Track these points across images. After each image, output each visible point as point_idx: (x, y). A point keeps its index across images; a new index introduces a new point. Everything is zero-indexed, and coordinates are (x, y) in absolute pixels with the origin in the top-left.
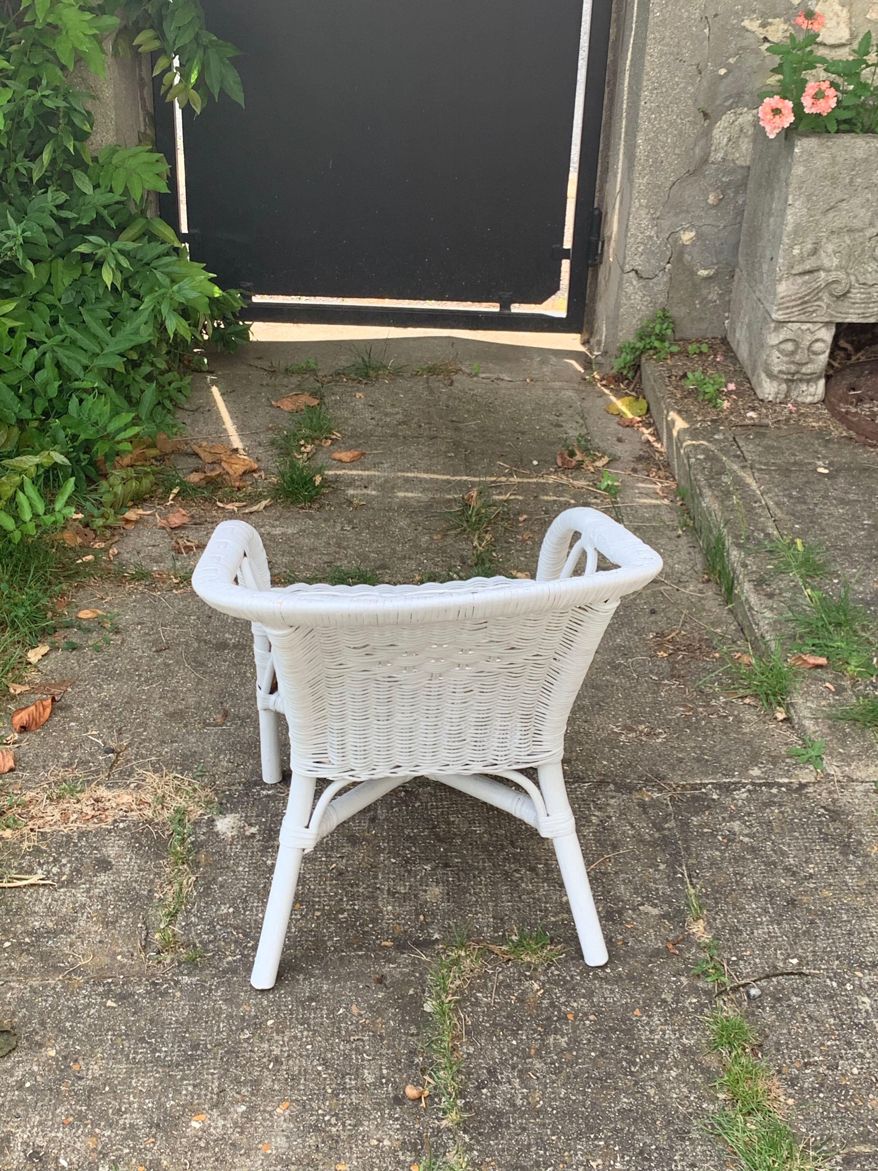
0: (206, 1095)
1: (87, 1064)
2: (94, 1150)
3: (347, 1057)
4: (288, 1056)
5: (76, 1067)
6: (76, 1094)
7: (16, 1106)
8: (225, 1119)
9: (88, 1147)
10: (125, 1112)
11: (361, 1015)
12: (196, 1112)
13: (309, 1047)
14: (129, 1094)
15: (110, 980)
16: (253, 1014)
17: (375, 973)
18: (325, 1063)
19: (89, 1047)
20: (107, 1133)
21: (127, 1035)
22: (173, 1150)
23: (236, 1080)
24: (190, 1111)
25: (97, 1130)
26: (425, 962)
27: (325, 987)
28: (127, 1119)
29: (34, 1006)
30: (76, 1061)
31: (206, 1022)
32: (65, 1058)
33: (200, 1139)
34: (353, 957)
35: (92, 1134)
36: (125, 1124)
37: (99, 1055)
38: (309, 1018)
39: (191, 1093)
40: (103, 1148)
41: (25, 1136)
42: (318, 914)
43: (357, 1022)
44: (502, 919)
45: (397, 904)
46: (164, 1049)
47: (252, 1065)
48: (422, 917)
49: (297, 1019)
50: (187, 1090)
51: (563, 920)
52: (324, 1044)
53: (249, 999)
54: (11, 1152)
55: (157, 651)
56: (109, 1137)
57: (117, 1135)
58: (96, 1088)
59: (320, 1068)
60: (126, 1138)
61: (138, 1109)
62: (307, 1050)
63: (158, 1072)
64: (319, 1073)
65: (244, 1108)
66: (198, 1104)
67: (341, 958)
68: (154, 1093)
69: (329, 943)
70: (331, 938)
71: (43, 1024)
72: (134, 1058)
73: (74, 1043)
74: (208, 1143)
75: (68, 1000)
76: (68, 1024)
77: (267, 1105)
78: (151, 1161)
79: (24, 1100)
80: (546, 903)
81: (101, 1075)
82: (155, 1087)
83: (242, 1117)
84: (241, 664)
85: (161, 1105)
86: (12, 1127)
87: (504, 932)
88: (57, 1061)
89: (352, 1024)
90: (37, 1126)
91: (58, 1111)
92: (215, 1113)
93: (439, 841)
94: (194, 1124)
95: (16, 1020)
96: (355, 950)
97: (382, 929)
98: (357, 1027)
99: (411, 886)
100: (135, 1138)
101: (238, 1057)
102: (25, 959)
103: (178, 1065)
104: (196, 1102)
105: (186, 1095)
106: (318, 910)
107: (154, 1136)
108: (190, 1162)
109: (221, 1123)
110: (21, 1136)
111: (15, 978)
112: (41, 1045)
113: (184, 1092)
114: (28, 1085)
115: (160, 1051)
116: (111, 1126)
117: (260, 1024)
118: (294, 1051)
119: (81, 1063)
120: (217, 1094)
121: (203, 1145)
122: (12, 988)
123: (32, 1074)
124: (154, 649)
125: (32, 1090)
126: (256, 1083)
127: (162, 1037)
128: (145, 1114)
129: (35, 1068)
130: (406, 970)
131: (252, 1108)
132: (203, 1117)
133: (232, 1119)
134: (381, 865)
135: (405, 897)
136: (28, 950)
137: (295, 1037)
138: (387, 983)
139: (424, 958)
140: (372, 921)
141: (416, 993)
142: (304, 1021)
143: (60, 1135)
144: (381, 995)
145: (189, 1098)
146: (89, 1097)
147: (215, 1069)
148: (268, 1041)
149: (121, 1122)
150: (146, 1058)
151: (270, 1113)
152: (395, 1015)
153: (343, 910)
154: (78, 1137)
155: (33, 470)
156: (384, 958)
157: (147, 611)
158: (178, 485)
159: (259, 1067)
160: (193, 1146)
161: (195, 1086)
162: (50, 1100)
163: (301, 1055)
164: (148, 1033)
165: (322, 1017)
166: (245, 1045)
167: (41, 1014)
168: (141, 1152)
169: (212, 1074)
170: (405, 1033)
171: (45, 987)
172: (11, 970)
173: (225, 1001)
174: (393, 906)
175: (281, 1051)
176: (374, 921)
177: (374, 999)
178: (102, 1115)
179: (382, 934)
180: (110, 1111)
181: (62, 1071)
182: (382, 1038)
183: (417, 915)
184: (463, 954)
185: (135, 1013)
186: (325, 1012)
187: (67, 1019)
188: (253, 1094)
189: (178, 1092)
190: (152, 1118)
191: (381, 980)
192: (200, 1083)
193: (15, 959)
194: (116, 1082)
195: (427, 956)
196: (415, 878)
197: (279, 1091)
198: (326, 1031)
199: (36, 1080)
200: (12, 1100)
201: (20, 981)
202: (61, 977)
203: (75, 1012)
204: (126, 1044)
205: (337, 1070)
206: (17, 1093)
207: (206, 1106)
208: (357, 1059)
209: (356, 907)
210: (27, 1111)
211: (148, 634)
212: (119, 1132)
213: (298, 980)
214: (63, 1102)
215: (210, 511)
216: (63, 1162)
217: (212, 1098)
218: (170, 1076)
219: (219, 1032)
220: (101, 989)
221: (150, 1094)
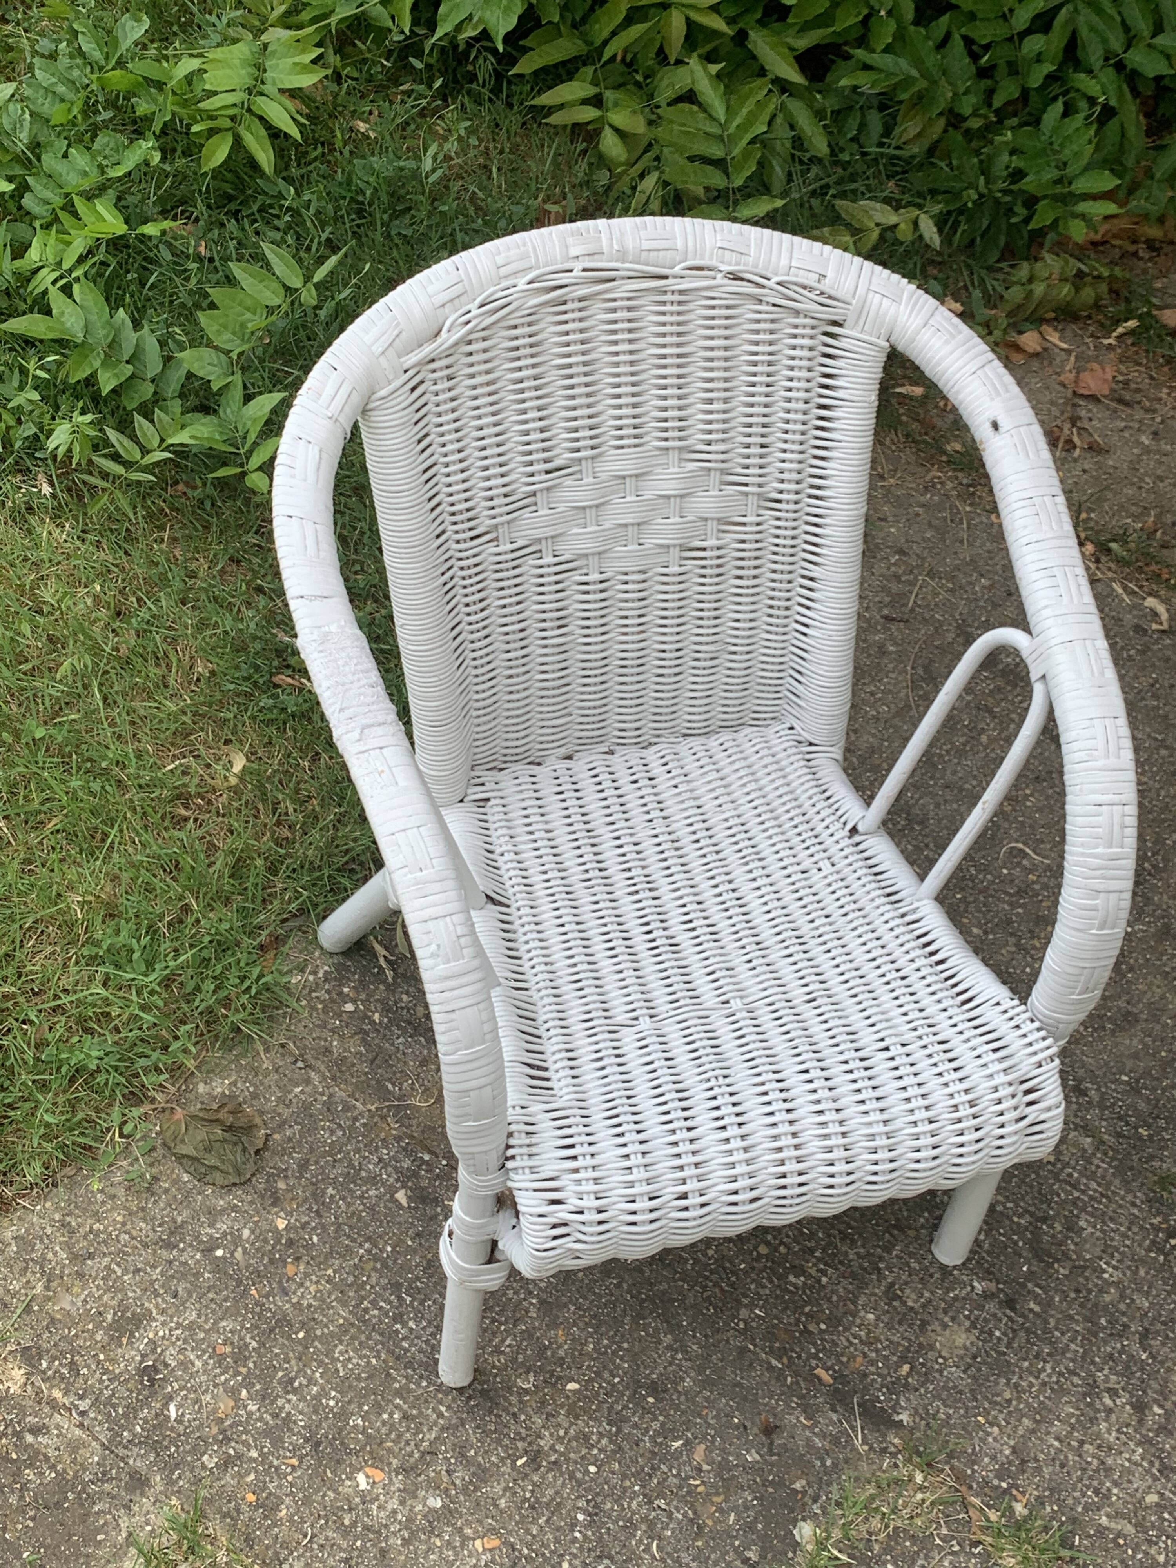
0: (407, 1443)
1: (306, 1275)
2: (221, 1421)
3: (630, 1527)
4: (555, 1463)
5: (290, 1270)
6: (260, 1315)
7: (184, 1276)
8: (402, 1503)
9: (215, 1411)
10: (295, 1391)
11: (699, 1470)
12: (378, 1462)
13: (593, 1469)
14: (320, 1363)
15: (427, 1157)
16: (561, 1353)
17: (772, 1411)
18: (594, 1514)
19: (327, 1250)
20: (252, 1407)
21: (385, 1265)
22: (307, 1501)
23: (461, 1451)
24: (371, 1453)
25: (244, 1393)
26: (854, 1449)
27: (688, 1383)
28: (288, 1404)
29: (313, 1129)
30: (298, 1259)
31: (493, 1321)
32: (291, 1243)
33: (350, 1509)
34: (761, 1362)
35: (233, 1393)
36: (282, 1409)
37: (330, 1272)
38: (627, 1420)
39: (392, 1427)
40: (231, 1426)
41: (161, 1333)
42: (763, 1250)
43: (688, 1478)
44: (1023, 1462)
45: (886, 1318)
46: (412, 1324)
47: (499, 1441)
48: (906, 1368)
49: (610, 1409)
50: (391, 1415)
51: (1119, 1534)
52: (615, 1479)
53: (575, 1324)
54: (130, 1343)
55: (886, 618)
56: (250, 1414)
57: (261, 1419)
58: (290, 1324)
59: (580, 1517)
60: (267, 1433)
61: (314, 1398)
62: (587, 1472)
63: (378, 1357)
64: (573, 1526)
65: (438, 1503)
66: (389, 1451)
67: (743, 1351)
68: (350, 1386)
69: (744, 1313)
70: (751, 1306)
71: (303, 1166)
72: (366, 1310)
73: (314, 1229)
74: (354, 1524)
75: (358, 1151)
76: (330, 1191)
77: (468, 1523)
78: (270, 1494)
79: (197, 1275)
80: (1116, 1484)
81: (310, 1306)
82: (358, 1379)
83: (425, 1516)
84: (990, 711)
85: (343, 1415)
86: (157, 1306)
87: (1011, 1486)
88: (278, 1242)
89: (678, 1475)
90: (185, 1329)
91: (224, 1323)
92: (398, 1482)
93: (1032, 1249)
94: (361, 1478)
95: (277, 1136)
96: (772, 1352)
97: (835, 1344)
98: (680, 1487)
99: (929, 1301)
100: (278, 1442)
101: (490, 1412)
102: (355, 1046)
103: (409, 1365)
104: (389, 1444)
105: (384, 1423)
106: (768, 1244)
107: (301, 1459)
108: (314, 1536)
109: (394, 1504)
110: (156, 1329)
111: (322, 1068)
112: (276, 1201)
113: (385, 1416)
114: (219, 1253)
115: (404, 1324)
116: (264, 1398)
117: (559, 1378)
118: (567, 1460)
119: (302, 1267)
120: (423, 1454)
121: (347, 1522)
122: (308, 1081)
123: (237, 1240)
124: (886, 612)
125: (218, 1266)
126: (483, 1475)
127: (422, 1303)
128: (316, 1412)
129: (246, 1233)
130: (818, 1442)
131: (447, 1514)
132: (379, 1476)
133: (412, 1507)
134: (912, 1233)
135: (906, 1316)
136: (366, 1033)
137: (587, 1438)
138: (778, 1442)
139: (858, 1442)
140: (829, 1320)
141: (804, 1493)
142: (617, 1421)
143: (199, 1364)
144: (752, 1457)
145: (384, 1430)
146: (272, 1331)
147: (449, 1408)
148: (549, 1415)
149: (280, 1402)
150: (381, 1322)
151: (465, 1539)
152: (747, 1508)
153: (800, 1271)
154: (216, 1386)
155: (875, 234)
156: (802, 1397)
157: (928, 535)
158: (1140, 318)
159: (506, 1448)
160: (333, 1515)
161: (405, 1417)
162: (226, 1300)
163: (572, 1477)
164: (411, 1282)
165: (647, 1430)
166: (514, 1399)
167: (312, 1150)
168: (267, 1472)
169: (440, 1415)
170: (736, 1550)
171: (347, 1108)
172: (328, 1050)
173: (542, 1302)
174: (878, 1319)
175: (552, 1448)
176: (834, 1322)
177: (738, 1456)
178: (265, 1373)
179: (829, 1353)
180: (280, 1374)
181: (272, 1261)
182: (699, 1534)
183: (903, 1359)
184: (919, 1478)
185: (418, 1235)
186: (656, 1425)
187: (334, 1183)
188: (465, 1490)
189: (378, 1409)
190: (318, 1426)
191: (769, 1431)
192: (414, 1418)
193: (342, 1037)
194: (319, 1333)
195: (865, 1442)
196: (948, 1290)
197: (502, 1512)
198: (634, 1461)
199: (232, 1254)
200: (185, 1264)
201: (324, 1078)
202: (373, 1108)
203: (353, 1177)
204: (374, 1276)
205: (600, 1539)
206: (198, 1256)
207: (395, 1462)
208: (641, 1541)
209: (824, 1280)
210: (190, 1295)
211: (897, 577)
212: (267, 1417)
213: (659, 1342)
214: (239, 1314)
215: (1158, 386)
216: (173, 1412)
217: (411, 1455)
218: (388, 1375)
219: (497, 1351)
220: (406, 1164)
221: (343, 1385)
